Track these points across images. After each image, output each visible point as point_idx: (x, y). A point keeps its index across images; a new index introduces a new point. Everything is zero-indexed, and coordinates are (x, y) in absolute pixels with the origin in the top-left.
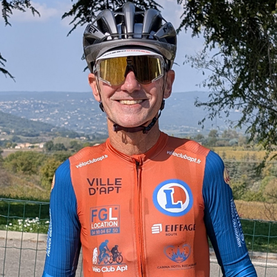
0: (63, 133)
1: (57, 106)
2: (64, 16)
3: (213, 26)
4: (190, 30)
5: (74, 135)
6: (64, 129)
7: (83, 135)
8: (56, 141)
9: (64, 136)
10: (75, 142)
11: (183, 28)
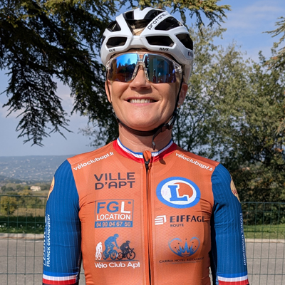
0: (12, 181)
1: (7, 165)
2: (4, 106)
3: (92, 110)
4: (79, 112)
5: (18, 182)
6: (12, 178)
7: (24, 181)
8: (8, 186)
9: (12, 182)
10: (20, 186)
11: (75, 111)
